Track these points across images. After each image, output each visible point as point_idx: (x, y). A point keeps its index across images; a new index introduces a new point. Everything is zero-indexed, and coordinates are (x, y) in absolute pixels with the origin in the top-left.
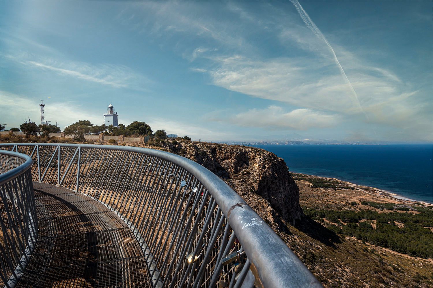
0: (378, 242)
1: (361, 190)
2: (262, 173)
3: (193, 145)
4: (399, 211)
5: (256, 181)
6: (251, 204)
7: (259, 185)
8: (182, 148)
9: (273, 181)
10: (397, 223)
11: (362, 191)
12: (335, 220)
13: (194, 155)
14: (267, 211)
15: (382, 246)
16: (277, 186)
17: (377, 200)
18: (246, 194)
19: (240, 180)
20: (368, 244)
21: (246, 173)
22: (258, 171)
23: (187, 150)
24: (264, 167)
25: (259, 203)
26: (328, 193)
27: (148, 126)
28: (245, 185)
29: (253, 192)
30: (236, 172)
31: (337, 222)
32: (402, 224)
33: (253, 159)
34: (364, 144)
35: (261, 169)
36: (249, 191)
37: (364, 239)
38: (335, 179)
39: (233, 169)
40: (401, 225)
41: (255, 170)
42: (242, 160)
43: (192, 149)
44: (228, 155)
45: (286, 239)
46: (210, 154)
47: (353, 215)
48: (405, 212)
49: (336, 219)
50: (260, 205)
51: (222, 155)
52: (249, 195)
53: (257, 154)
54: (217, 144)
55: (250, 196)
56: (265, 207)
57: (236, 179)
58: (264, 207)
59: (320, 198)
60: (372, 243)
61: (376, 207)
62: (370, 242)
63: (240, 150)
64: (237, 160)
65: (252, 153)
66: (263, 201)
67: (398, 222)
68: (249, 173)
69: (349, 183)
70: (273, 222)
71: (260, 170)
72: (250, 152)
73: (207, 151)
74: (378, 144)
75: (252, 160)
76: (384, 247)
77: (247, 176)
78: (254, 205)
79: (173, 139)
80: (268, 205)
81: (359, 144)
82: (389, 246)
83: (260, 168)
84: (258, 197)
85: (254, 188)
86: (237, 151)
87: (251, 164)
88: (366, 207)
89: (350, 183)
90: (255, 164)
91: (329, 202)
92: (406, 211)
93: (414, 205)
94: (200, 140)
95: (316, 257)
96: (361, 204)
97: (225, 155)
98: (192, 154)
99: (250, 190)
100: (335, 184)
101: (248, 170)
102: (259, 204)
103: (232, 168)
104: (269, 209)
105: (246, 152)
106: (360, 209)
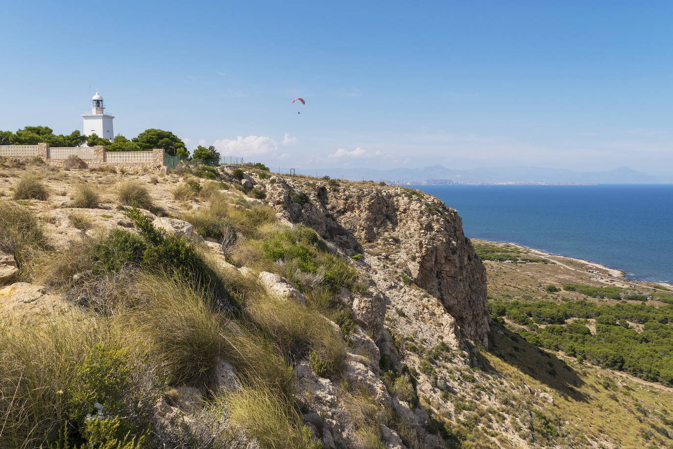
0: (607, 362)
1: (560, 264)
2: (427, 240)
3: (279, 179)
4: (630, 302)
5: (414, 259)
6: (406, 309)
7: (420, 267)
8: (255, 186)
9: (449, 258)
10: (631, 324)
11: (562, 266)
12: (524, 321)
13: (283, 203)
14: (442, 325)
15: (613, 368)
16: (456, 267)
17: (590, 281)
18: (395, 287)
19: (380, 257)
20: (589, 364)
21: (392, 241)
22: (416, 236)
23: (265, 191)
24: (429, 228)
25: (424, 307)
26: (505, 270)
27: (179, 141)
28: (391, 268)
29: (409, 283)
30: (371, 238)
31: (528, 324)
32: (640, 325)
33: (405, 211)
34: (555, 184)
35: (423, 231)
36: (400, 281)
37: (579, 355)
38: (513, 245)
39: (364, 232)
40: (638, 326)
41: (410, 234)
42: (382, 213)
43: (278, 188)
44: (352, 202)
45: (488, 385)
46: (315, 200)
47: (554, 311)
48: (640, 303)
49: (526, 317)
50: (426, 310)
51: (338, 201)
52: (401, 288)
53: (412, 200)
54: (326, 178)
55: (403, 290)
56: (438, 316)
57: (372, 254)
58: (435, 315)
59: (491, 279)
60: (595, 364)
61: (590, 294)
62: (592, 361)
63: (377, 190)
64: (372, 212)
65: (403, 199)
66: (434, 301)
67: (632, 322)
68: (396, 241)
69: (537, 252)
70: (455, 348)
71: (422, 234)
72: (397, 195)
73: (310, 194)
74: (578, 184)
75: (402, 212)
76: (617, 369)
77: (394, 247)
78: (414, 310)
79: (235, 167)
80: (443, 311)
81: (546, 184)
82: (627, 369)
83: (420, 229)
84: (422, 294)
85: (410, 273)
86: (372, 194)
87: (401, 221)
88: (573, 296)
89: (540, 253)
90: (409, 222)
91: (509, 286)
92: (642, 302)
93: (653, 289)
94: (293, 171)
95: (550, 423)
96: (564, 289)
97: (347, 203)
98: (278, 199)
99: (404, 278)
100: (513, 254)
101: (395, 234)
102: (423, 309)
103: (363, 230)
104: (447, 319)
105: (390, 196)
106: (564, 299)
